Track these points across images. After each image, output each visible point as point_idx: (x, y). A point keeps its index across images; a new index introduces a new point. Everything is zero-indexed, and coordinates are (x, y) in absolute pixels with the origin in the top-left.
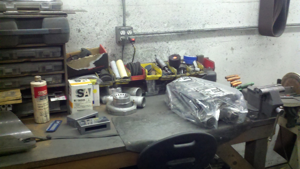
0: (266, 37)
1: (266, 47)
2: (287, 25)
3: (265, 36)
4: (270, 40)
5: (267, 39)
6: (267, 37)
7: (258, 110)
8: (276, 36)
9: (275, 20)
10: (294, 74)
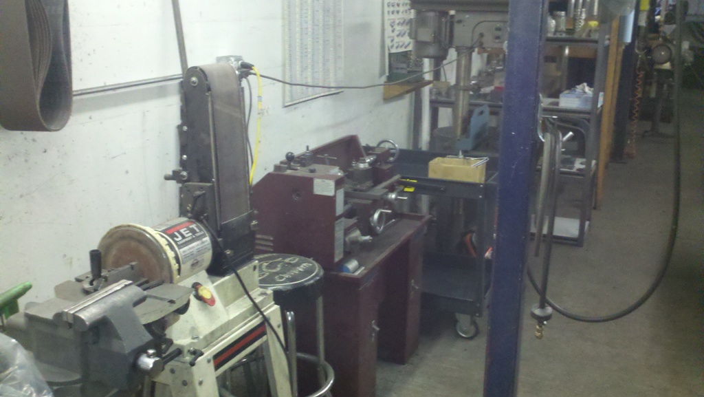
0: (22, 133)
1: (26, 161)
2: (74, 93)
3: (18, 132)
4: (34, 140)
5: (26, 139)
6: (24, 132)
7: (77, 377)
8: (52, 128)
9: (41, 84)
10: (130, 229)
